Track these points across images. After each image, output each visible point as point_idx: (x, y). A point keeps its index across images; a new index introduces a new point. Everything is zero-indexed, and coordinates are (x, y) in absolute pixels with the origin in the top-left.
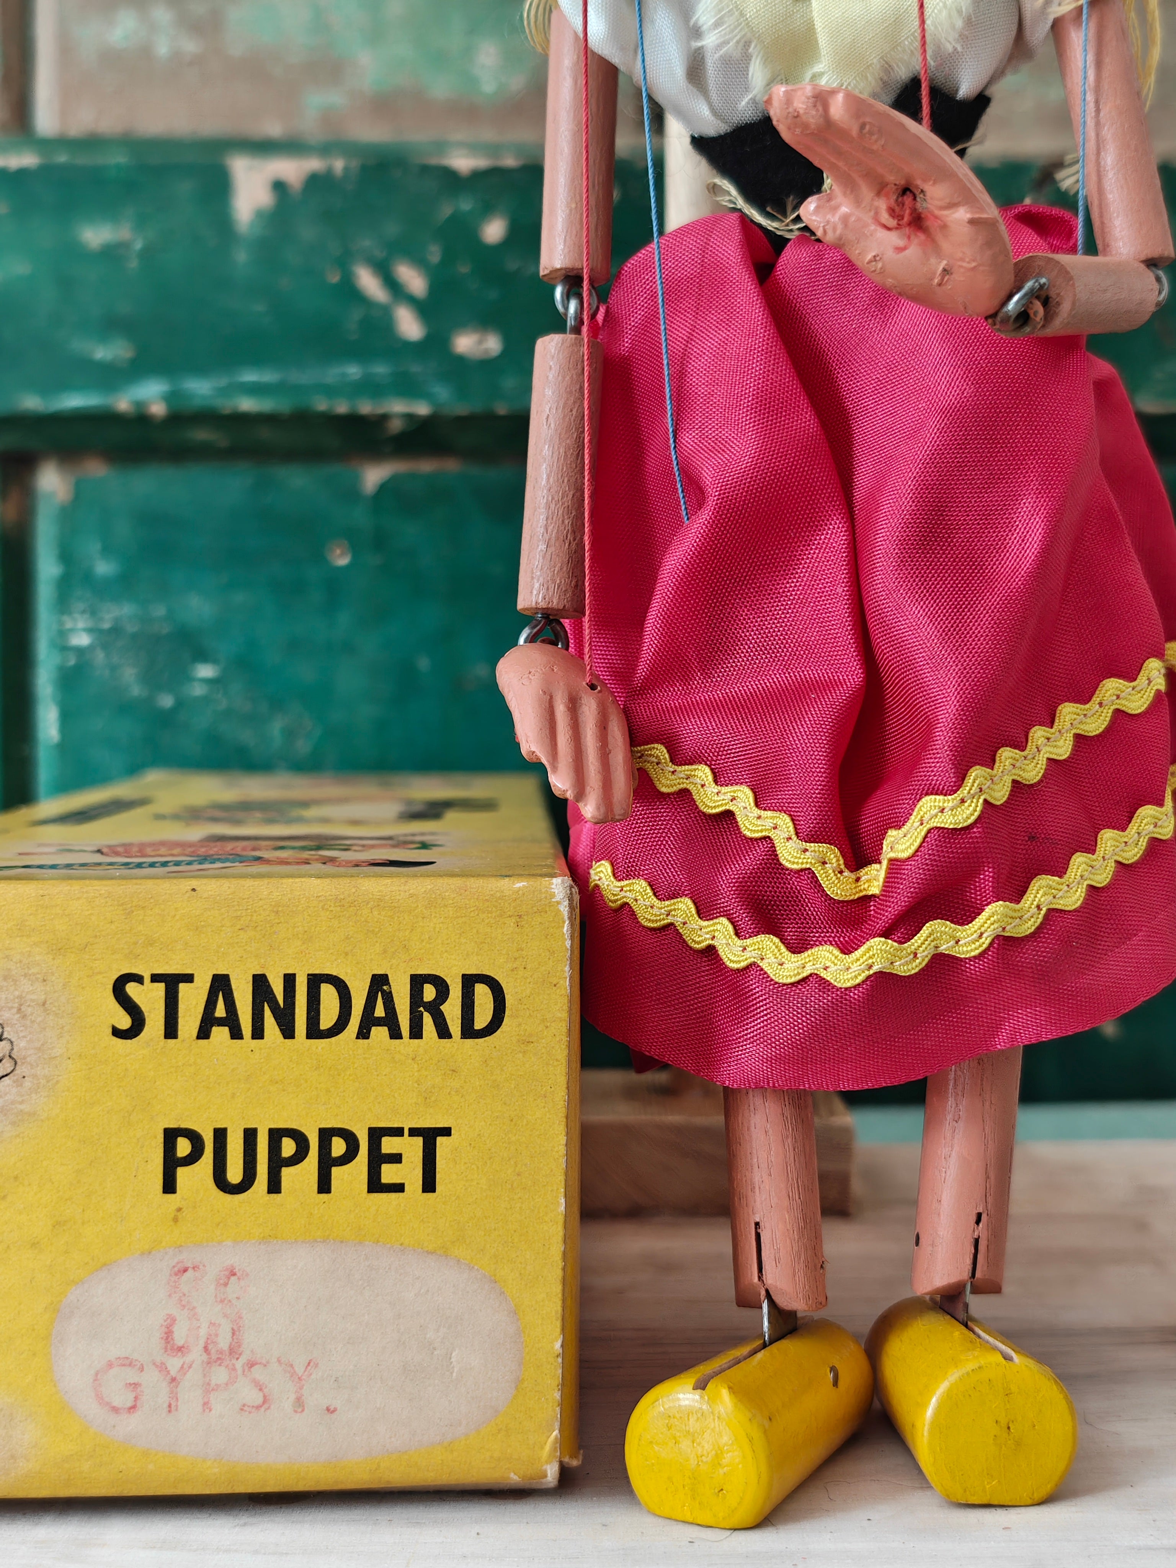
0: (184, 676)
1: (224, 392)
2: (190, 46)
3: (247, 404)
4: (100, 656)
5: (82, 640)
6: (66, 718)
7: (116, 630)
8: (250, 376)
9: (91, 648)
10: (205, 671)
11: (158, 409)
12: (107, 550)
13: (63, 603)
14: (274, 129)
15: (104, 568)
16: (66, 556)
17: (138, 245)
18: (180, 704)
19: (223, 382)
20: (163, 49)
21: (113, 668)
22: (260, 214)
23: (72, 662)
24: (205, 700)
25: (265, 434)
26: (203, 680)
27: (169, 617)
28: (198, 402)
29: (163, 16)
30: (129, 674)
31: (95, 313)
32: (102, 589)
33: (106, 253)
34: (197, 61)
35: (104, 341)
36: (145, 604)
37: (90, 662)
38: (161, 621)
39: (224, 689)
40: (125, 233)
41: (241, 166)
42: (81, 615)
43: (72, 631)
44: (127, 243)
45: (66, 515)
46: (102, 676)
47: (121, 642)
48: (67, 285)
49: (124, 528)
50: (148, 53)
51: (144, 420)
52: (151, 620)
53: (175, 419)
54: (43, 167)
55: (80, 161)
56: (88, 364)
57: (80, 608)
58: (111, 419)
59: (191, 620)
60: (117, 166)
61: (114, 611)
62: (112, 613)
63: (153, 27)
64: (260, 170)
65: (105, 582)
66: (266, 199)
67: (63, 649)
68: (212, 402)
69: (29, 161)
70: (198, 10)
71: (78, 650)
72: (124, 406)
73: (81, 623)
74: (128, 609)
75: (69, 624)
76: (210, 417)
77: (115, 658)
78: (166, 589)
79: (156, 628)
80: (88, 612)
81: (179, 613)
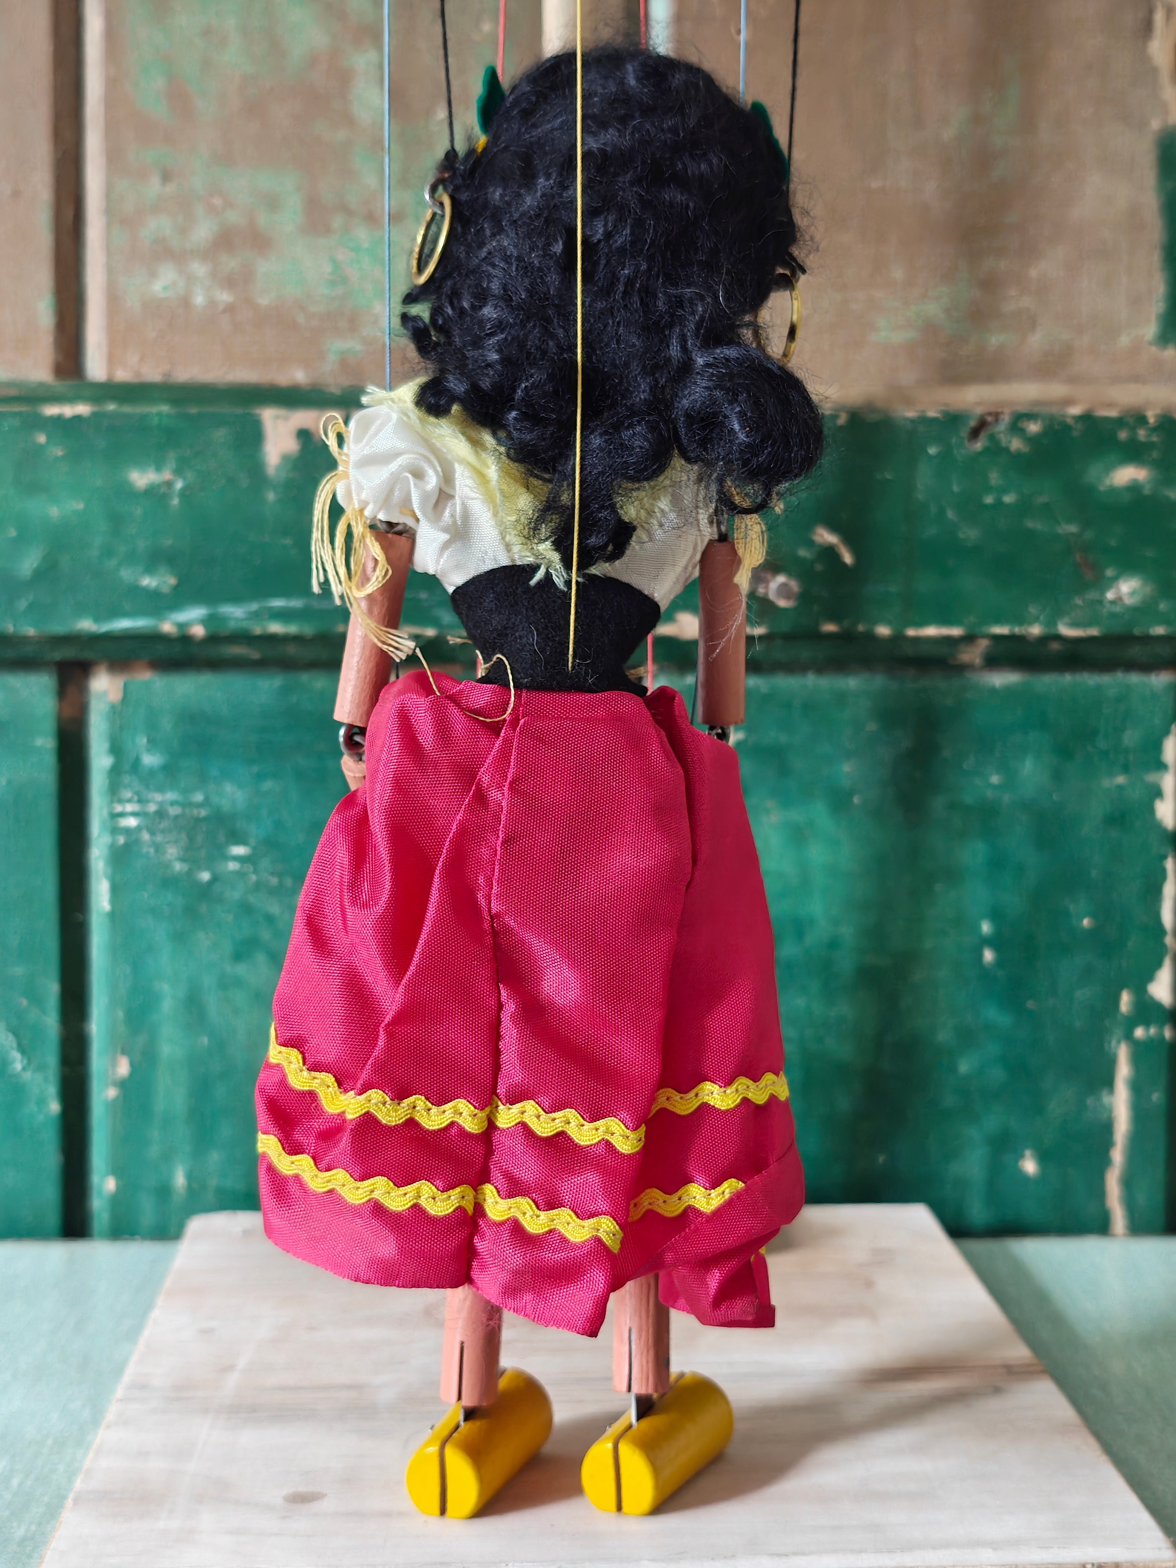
0: (219, 853)
1: (256, 616)
2: (224, 297)
3: (276, 628)
4: (146, 836)
5: (132, 822)
6: (115, 890)
7: (161, 814)
8: (278, 603)
9: (139, 829)
10: (239, 850)
11: (199, 631)
12: (153, 744)
13: (114, 790)
14: (299, 376)
15: (150, 760)
16: (116, 749)
17: (179, 485)
18: (215, 879)
19: (254, 606)
20: (199, 300)
21: (158, 848)
22: (285, 458)
23: (121, 840)
24: (240, 874)
25: (291, 650)
26: (236, 858)
27: (206, 803)
28: (232, 625)
29: (199, 269)
30: (172, 852)
31: (142, 545)
32: (148, 779)
33: (151, 492)
34: (230, 309)
35: (149, 570)
36: (186, 791)
37: (137, 842)
38: (200, 806)
39: (254, 864)
40: (167, 475)
41: (269, 416)
42: (129, 801)
43: (122, 815)
44: (169, 484)
45: (116, 713)
46: (148, 853)
47: (164, 824)
48: (116, 521)
49: (167, 724)
50: (186, 302)
51: (185, 639)
52: (191, 805)
53: (213, 639)
54: (94, 415)
55: (127, 409)
56: (135, 591)
57: (128, 794)
58: (156, 638)
59: (225, 805)
60: (159, 414)
61: (158, 797)
62: (157, 799)
63: (191, 279)
64: (286, 419)
65: (152, 772)
66: (291, 445)
67: (115, 830)
68: (245, 625)
69: (82, 409)
70: (230, 263)
71: (127, 831)
72: (167, 627)
73: (129, 808)
74: (171, 796)
75: (119, 808)
76: (243, 637)
77: (159, 838)
78: (203, 778)
79: (195, 812)
80: (136, 798)
81: (215, 800)
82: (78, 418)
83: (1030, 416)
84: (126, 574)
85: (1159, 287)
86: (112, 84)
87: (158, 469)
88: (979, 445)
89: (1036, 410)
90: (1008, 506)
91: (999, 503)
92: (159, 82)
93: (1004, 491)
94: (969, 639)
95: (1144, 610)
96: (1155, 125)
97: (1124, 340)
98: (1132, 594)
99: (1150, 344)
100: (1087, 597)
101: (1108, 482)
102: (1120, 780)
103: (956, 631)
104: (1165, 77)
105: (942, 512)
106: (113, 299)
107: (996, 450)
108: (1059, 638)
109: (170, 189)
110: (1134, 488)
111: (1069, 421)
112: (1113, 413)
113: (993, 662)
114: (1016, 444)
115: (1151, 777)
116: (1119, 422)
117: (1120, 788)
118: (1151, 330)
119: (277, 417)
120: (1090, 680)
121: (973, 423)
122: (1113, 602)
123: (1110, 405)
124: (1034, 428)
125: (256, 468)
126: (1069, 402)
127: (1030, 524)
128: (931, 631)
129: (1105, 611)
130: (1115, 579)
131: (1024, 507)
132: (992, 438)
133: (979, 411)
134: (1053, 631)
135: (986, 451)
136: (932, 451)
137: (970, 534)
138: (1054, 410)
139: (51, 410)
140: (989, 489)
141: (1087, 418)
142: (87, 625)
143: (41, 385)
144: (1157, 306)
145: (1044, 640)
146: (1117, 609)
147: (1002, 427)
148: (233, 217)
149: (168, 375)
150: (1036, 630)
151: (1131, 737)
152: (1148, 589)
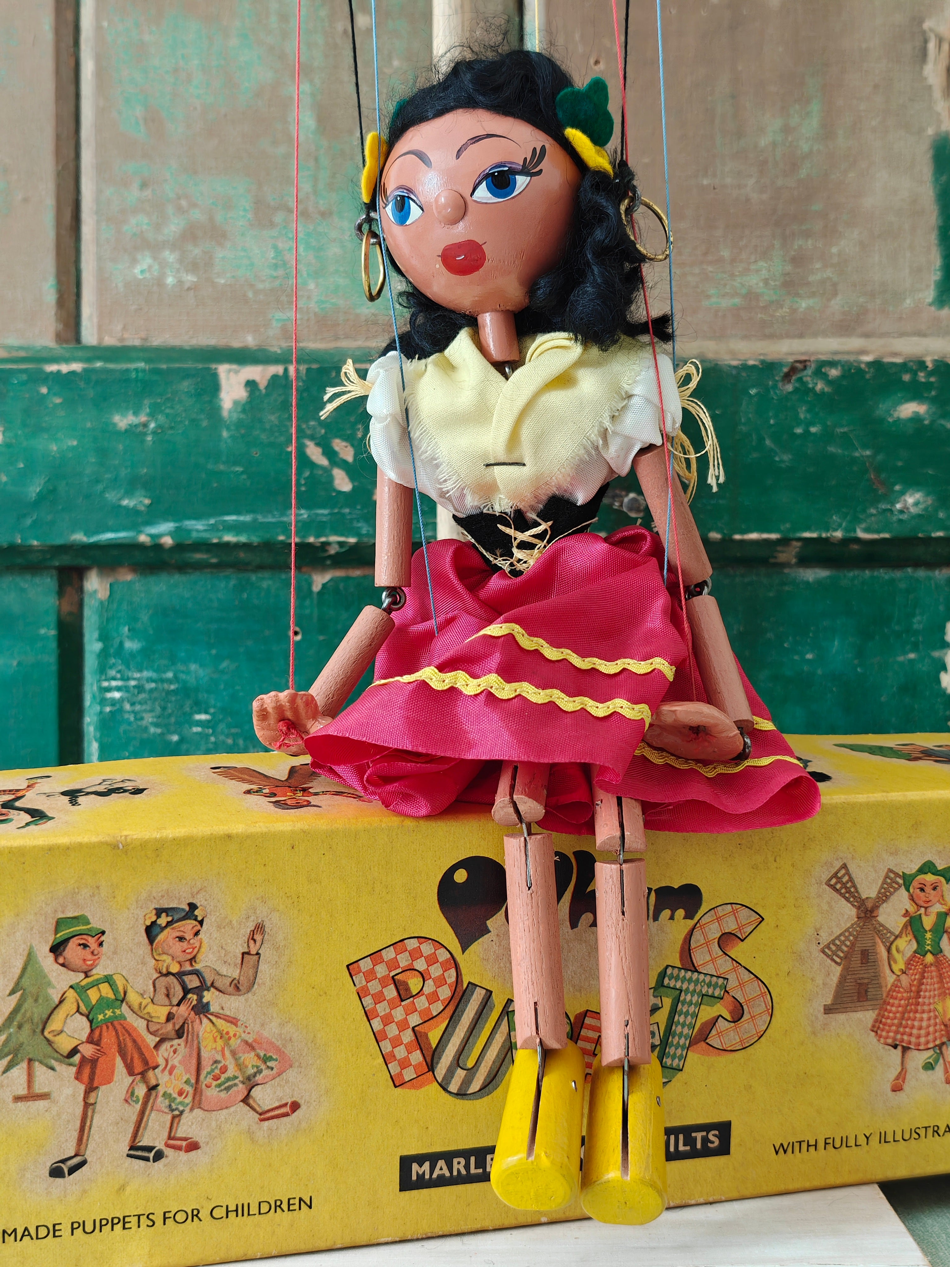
0: (186, 719)
1: (213, 528)
2: (190, 278)
3: (229, 538)
4: (127, 707)
5: (116, 695)
6: (103, 749)
7: (140, 688)
8: (231, 518)
9: (122, 700)
10: (203, 717)
11: (168, 541)
12: (134, 633)
13: (102, 670)
14: (250, 341)
15: (131, 645)
16: (104, 637)
17: (152, 425)
18: (182, 740)
19: (212, 521)
20: (170, 280)
21: (138, 717)
22: (237, 403)
23: (108, 709)
24: (203, 736)
25: (242, 555)
26: (199, 723)
27: (176, 679)
28: (194, 535)
29: (170, 257)
30: (149, 718)
31: (123, 473)
32: (129, 660)
33: (130, 431)
34: (194, 288)
35: (129, 493)
36: (158, 670)
37: (121, 710)
38: (170, 681)
39: (213, 728)
40: (143, 418)
41: (223, 369)
42: (114, 679)
43: (109, 689)
44: (145, 425)
45: (104, 607)
46: (128, 719)
47: (142, 696)
48: (103, 453)
49: (144, 617)
50: (160, 282)
51: (157, 547)
52: (162, 681)
53: (179, 547)
54: (85, 370)
55: (111, 366)
56: (117, 509)
57: (112, 673)
58: (134, 547)
59: (192, 681)
60: (136, 370)
61: (137, 675)
62: (136, 676)
63: (163, 265)
64: (237, 372)
65: (132, 655)
66: (242, 394)
67: (103, 702)
68: (205, 535)
69: (77, 367)
70: (196, 251)
71: (113, 702)
72: (143, 538)
73: (114, 683)
74: (146, 674)
75: (105, 684)
76: (202, 546)
77: (138, 707)
78: (173, 659)
79: (166, 686)
80: (119, 676)
81: (182, 676)
82: (73, 373)
83: (832, 364)
84: (111, 496)
85: (936, 259)
86: (101, 112)
87: (136, 414)
88: (789, 388)
89: (836, 358)
90: (815, 434)
91: (807, 432)
92: (139, 111)
93: (812, 423)
94: (785, 542)
95: (925, 517)
96: (930, 131)
97: (908, 302)
98: (916, 504)
99: (930, 305)
100: (880, 506)
101: (896, 415)
102: (912, 656)
103: (774, 536)
104: (937, 93)
105: (761, 439)
106: (102, 280)
107: (804, 391)
108: (858, 540)
109: (148, 193)
110: (916, 419)
111: (863, 366)
112: (898, 360)
113: (804, 561)
114: (820, 386)
115: (936, 654)
116: (904, 367)
117: (911, 661)
118: (930, 294)
119: (230, 371)
120: (884, 574)
121: (785, 370)
122: (901, 512)
123: (895, 354)
124: (834, 373)
125: (214, 410)
126: (864, 352)
127: (832, 449)
128: (754, 536)
129: (895, 518)
130: (903, 493)
131: (828, 436)
132: (800, 380)
133: (791, 359)
134: (852, 535)
135: (796, 390)
136: (753, 392)
137: (784, 458)
138: (852, 358)
139: (52, 368)
140: (799, 423)
141: (877, 364)
142: (79, 537)
143: (45, 348)
144: (935, 276)
145: (845, 542)
146: (904, 517)
147: (809, 372)
148: (196, 215)
149: (145, 339)
150: (839, 534)
151: (918, 622)
152: (930, 501)
